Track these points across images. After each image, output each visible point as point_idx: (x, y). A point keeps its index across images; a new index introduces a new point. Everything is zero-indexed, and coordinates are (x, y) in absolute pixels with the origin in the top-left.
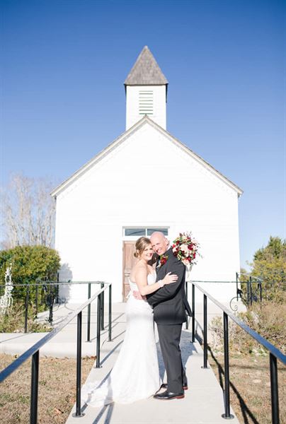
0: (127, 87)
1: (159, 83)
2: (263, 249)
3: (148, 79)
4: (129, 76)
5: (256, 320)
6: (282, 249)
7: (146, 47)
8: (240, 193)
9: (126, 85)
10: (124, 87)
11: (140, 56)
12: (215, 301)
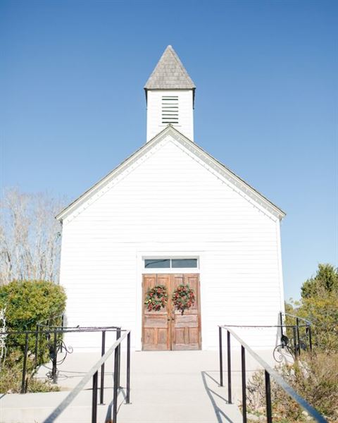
0: (149, 92)
1: (184, 87)
2: (312, 279)
3: (172, 82)
4: (150, 78)
5: (306, 374)
6: (334, 280)
7: (170, 46)
8: (282, 215)
9: (146, 90)
10: (144, 91)
11: (163, 57)
12: (255, 355)
